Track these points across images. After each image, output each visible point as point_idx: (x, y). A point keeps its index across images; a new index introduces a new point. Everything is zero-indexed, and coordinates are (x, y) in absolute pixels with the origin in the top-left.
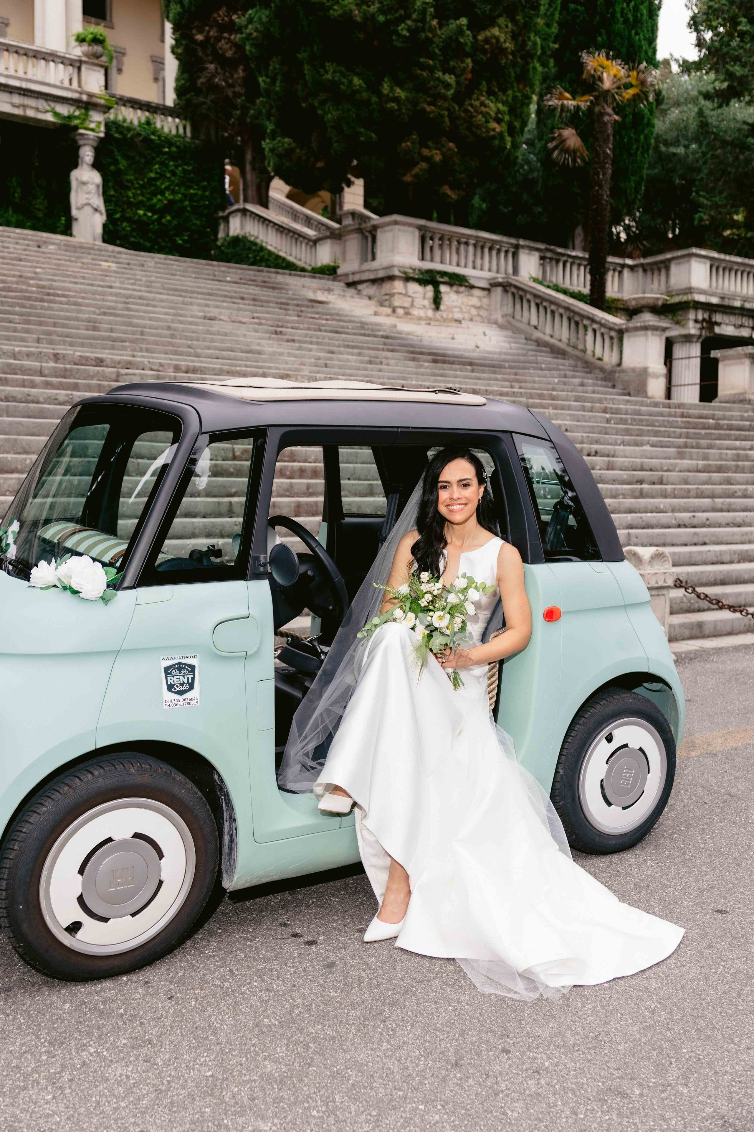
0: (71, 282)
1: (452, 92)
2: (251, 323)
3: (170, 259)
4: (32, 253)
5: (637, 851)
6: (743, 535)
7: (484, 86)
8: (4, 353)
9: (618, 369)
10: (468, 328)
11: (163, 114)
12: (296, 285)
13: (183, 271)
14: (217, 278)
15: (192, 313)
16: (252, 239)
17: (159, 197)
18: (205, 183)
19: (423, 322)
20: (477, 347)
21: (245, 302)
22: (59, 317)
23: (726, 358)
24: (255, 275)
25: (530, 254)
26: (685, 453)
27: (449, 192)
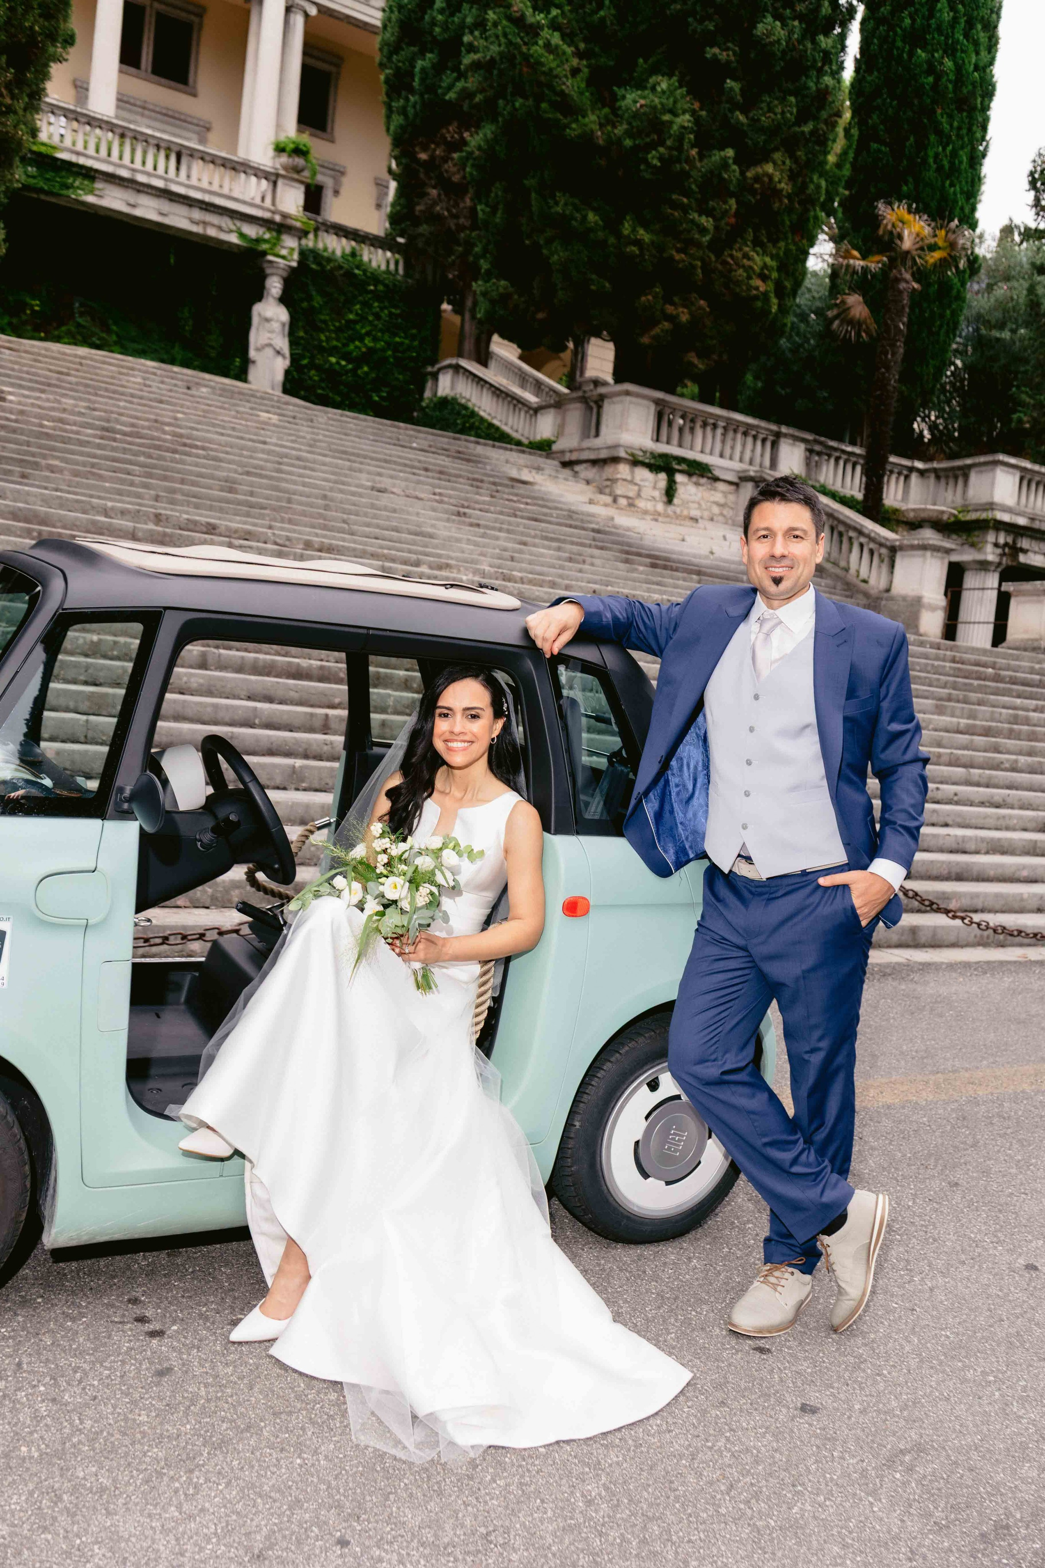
0: (217, 433)
1: (708, 238)
2: (429, 500)
3: (347, 416)
4: (177, 395)
5: (685, 1243)
6: (998, 818)
7: (750, 235)
8: (93, 507)
9: (886, 595)
10: (705, 529)
11: (372, 245)
12: (498, 459)
13: (361, 431)
14: (402, 443)
15: (357, 482)
16: (463, 401)
17: (357, 343)
18: (414, 331)
19: (649, 517)
20: (712, 553)
21: (429, 474)
22: (191, 473)
23: (1020, 593)
24: (449, 444)
25: (793, 445)
26: (946, 707)
27: (696, 361)
